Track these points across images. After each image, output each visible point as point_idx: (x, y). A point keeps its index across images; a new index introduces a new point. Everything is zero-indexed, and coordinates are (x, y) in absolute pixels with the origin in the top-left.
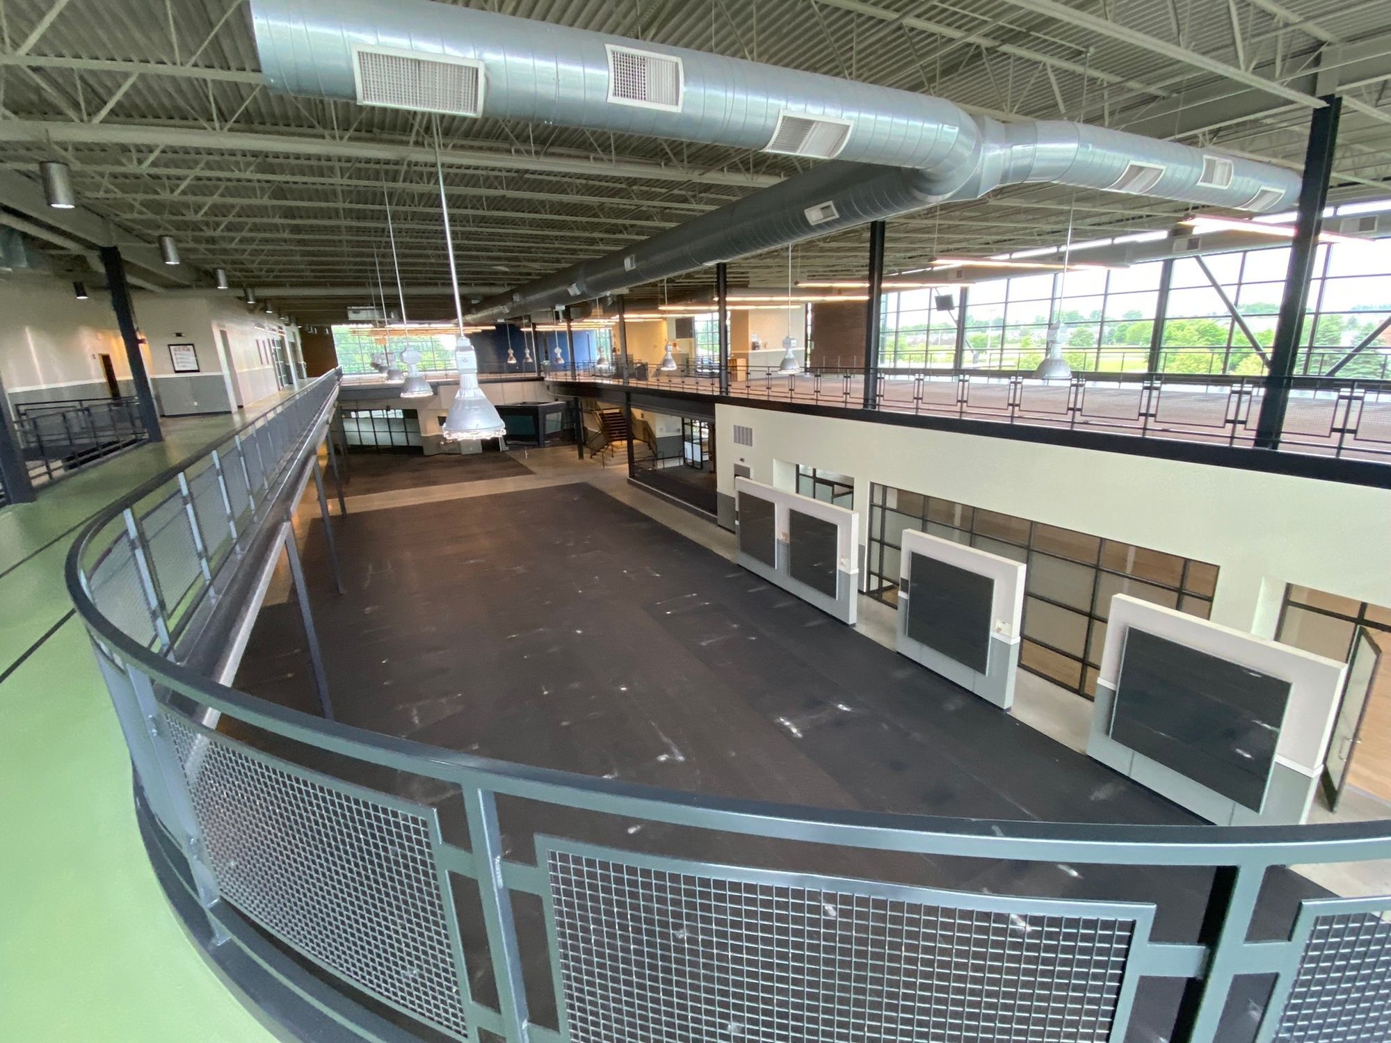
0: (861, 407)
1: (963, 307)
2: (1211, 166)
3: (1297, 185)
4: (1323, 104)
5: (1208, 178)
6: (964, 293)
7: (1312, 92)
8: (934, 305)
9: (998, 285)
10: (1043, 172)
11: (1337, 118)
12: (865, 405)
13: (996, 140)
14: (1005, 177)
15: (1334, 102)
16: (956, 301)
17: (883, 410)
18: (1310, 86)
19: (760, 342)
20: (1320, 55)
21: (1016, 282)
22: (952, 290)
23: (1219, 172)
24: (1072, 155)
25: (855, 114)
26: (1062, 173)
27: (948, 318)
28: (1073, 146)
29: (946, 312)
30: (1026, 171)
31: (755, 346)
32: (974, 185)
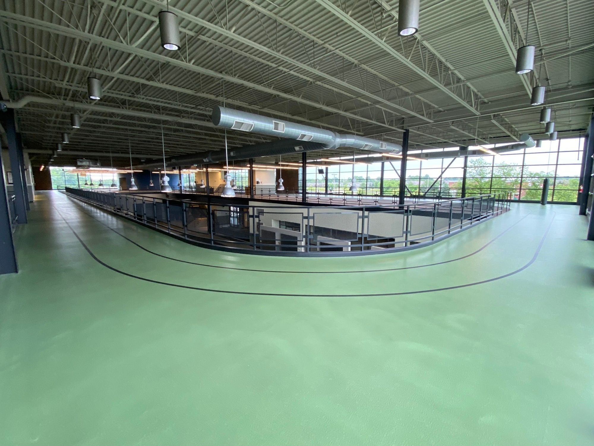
0: (301, 201)
1: (327, 173)
2: (382, 144)
3: (401, 148)
4: (405, 131)
5: (382, 147)
6: (327, 169)
7: (403, 129)
8: (318, 172)
9: (336, 167)
10: (348, 145)
11: (408, 134)
12: (303, 200)
13: (338, 138)
14: (341, 145)
15: (407, 131)
16: (325, 171)
17: (308, 202)
18: (402, 128)
19: (260, 181)
20: (404, 121)
21: (342, 166)
22: (323, 167)
23: (384, 146)
24: (353, 142)
25: (314, 133)
26: (352, 145)
27: (321, 177)
28: (354, 140)
29: (321, 174)
30: (345, 144)
31: (258, 183)
32: (334, 147)
